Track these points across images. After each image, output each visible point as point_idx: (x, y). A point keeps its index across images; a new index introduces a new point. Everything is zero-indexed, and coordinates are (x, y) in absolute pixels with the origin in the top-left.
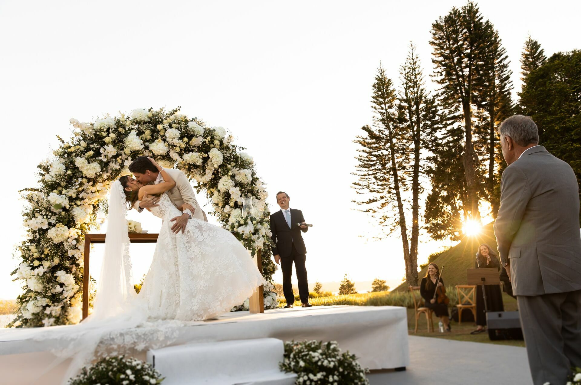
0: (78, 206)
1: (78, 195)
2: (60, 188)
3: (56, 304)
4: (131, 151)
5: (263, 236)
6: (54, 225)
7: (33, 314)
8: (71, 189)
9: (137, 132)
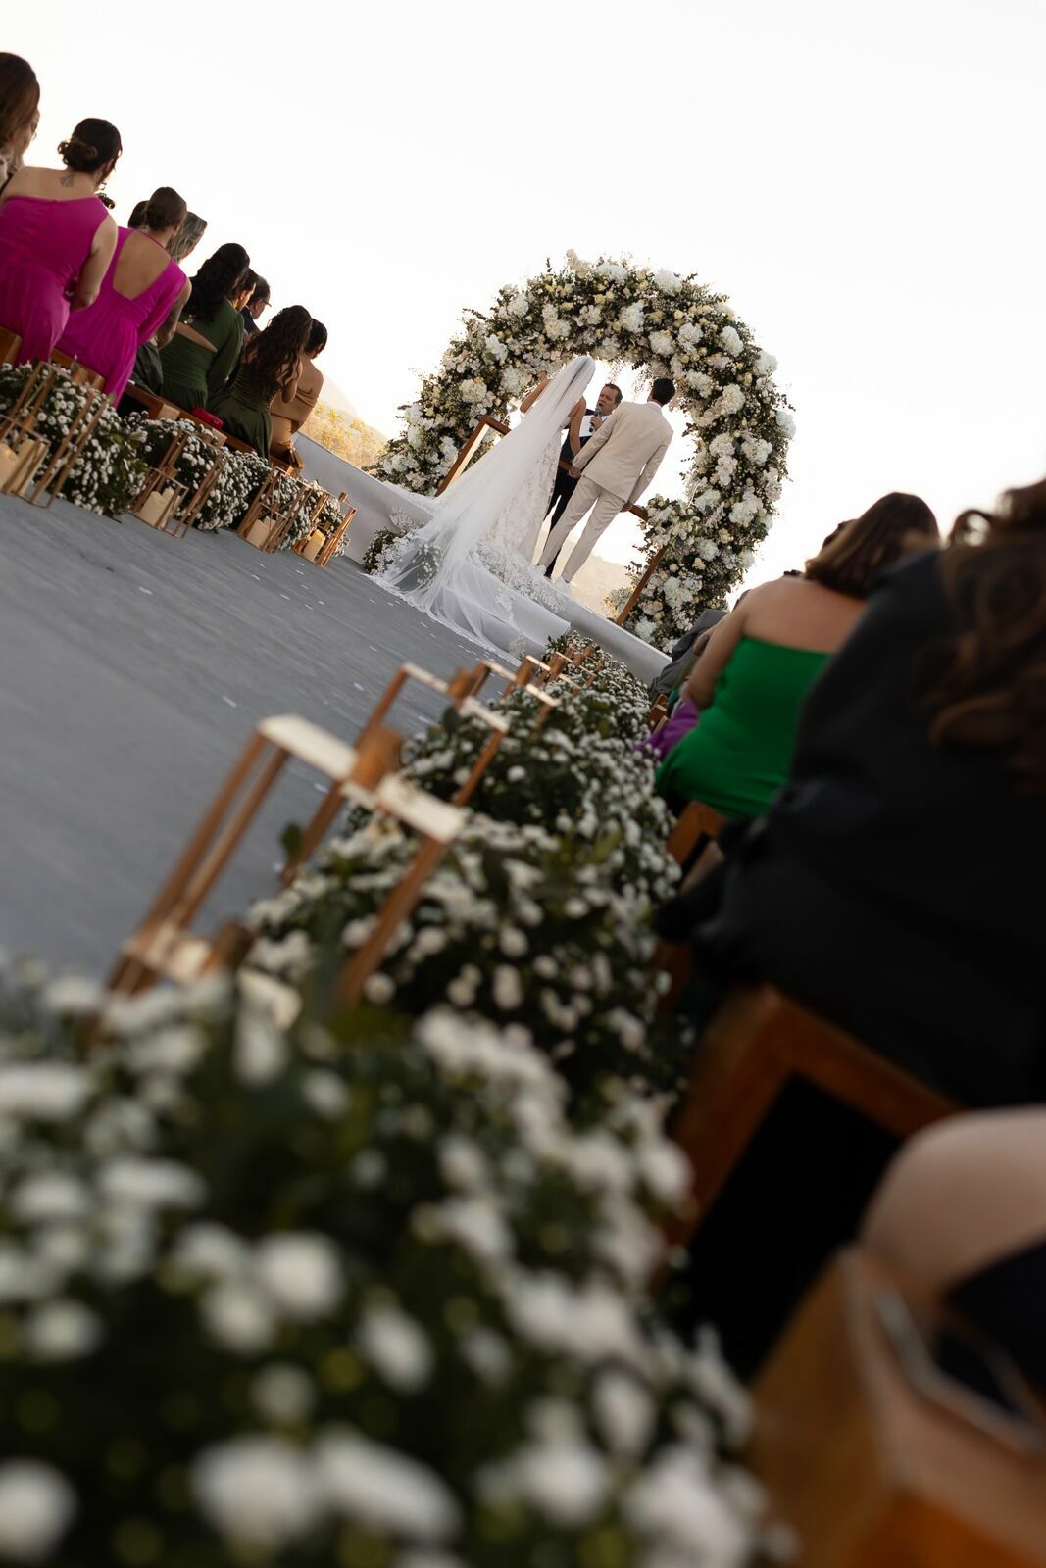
0: (514, 367)
1: (522, 353)
2: (508, 332)
3: (422, 474)
4: (622, 329)
5: (672, 535)
6: (473, 377)
7: (394, 471)
8: (519, 341)
9: (647, 305)
